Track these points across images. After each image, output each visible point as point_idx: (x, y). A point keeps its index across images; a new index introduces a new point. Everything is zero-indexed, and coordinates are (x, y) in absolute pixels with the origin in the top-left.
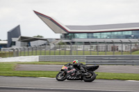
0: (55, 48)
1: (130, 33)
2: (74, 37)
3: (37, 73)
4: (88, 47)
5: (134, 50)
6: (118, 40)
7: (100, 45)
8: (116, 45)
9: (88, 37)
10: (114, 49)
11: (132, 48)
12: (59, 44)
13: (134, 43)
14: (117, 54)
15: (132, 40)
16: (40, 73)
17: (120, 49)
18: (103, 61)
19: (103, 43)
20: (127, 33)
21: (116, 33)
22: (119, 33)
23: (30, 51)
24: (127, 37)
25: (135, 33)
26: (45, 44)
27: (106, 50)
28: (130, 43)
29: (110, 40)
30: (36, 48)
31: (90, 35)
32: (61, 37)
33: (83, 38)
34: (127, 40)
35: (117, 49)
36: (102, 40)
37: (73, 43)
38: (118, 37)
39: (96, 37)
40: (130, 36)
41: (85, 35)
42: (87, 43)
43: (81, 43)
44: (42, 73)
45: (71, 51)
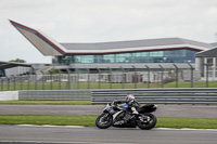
0: (44, 79)
1: (161, 54)
2: (74, 61)
3: (16, 118)
4: (95, 77)
5: (168, 81)
6: (142, 66)
7: (114, 73)
8: (139, 73)
9: (95, 61)
10: (135, 79)
11: (164, 77)
12: (51, 72)
13: (167, 69)
14: (140, 87)
15: (164, 65)
16: (19, 118)
17: (145, 79)
19: (120, 70)
20: (155, 54)
21: (138, 55)
22: (144, 54)
23: (5, 83)
24: (156, 60)
25: (169, 54)
26: (28, 73)
27: (124, 81)
28: (162, 69)
29: (129, 66)
30: (14, 79)
31: (98, 57)
32: (53, 61)
33: (87, 62)
34: (156, 65)
35: (141, 80)
36: (117, 66)
37: (73, 70)
38: (142, 60)
39: (108, 61)
40: (161, 59)
41: (91, 58)
42: (93, 71)
43: (84, 70)
44: (24, 118)
45: (68, 83)
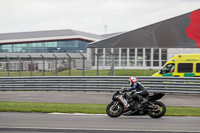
1: (55, 44)
5: (61, 70)
6: (38, 55)
7: (12, 62)
8: (35, 62)
10: (31, 68)
11: (58, 66)
13: (61, 59)
14: (36, 75)
15: (58, 55)
17: (40, 67)
18: (17, 85)
19: (17, 59)
20: (50, 45)
21: (34, 45)
22: (40, 45)
24: (51, 50)
25: (62, 44)
27: (21, 70)
28: (56, 59)
29: (26, 55)
34: (50, 55)
35: (37, 68)
36: (14, 55)
38: (38, 50)
39: (6, 51)
40: (55, 49)
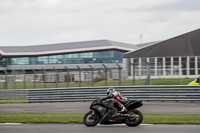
1: (90, 55)
2: (10, 63)
4: (30, 77)
5: (97, 80)
6: (74, 66)
7: (49, 74)
8: (71, 73)
9: (30, 63)
10: (68, 79)
11: (94, 76)
13: (97, 69)
14: (73, 86)
15: (94, 66)
17: (77, 78)
18: (53, 97)
19: (53, 70)
20: (85, 56)
21: (70, 56)
22: (75, 56)
24: (87, 61)
25: (99, 55)
27: (57, 81)
28: (92, 69)
29: (62, 67)
31: (33, 59)
33: (22, 63)
34: (86, 66)
35: (73, 79)
37: (10, 71)
38: (73, 61)
39: (42, 63)
40: (91, 59)
41: (27, 60)
42: (29, 71)
43: (20, 71)
45: (6, 83)
